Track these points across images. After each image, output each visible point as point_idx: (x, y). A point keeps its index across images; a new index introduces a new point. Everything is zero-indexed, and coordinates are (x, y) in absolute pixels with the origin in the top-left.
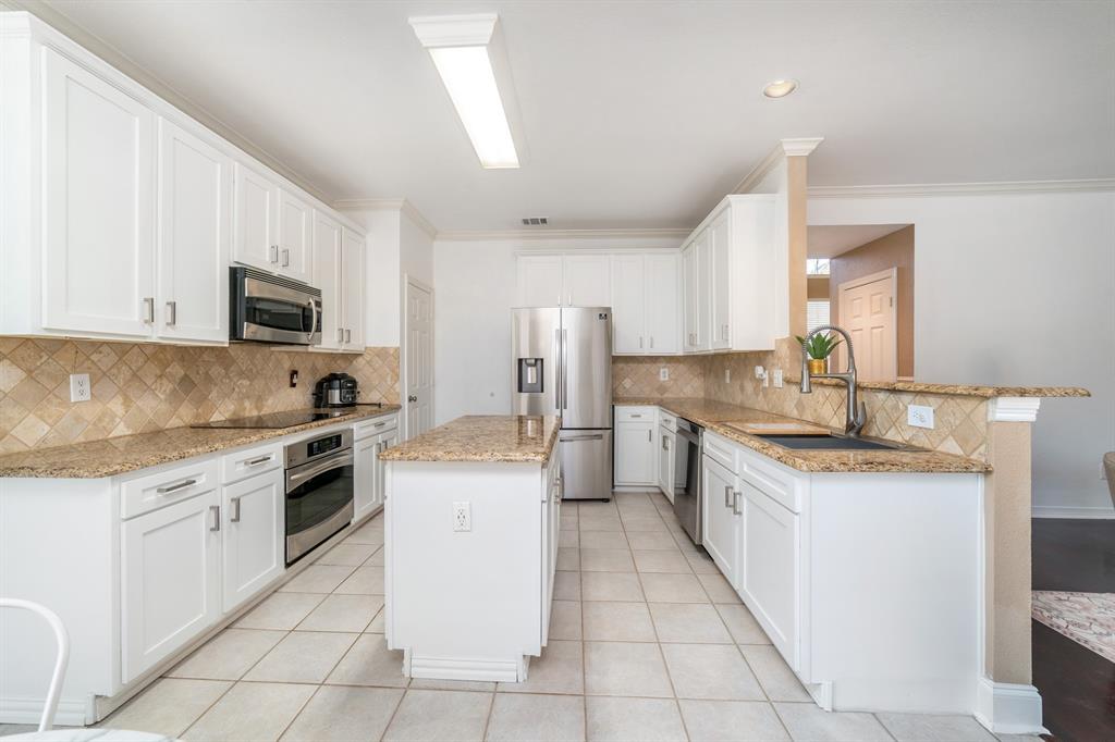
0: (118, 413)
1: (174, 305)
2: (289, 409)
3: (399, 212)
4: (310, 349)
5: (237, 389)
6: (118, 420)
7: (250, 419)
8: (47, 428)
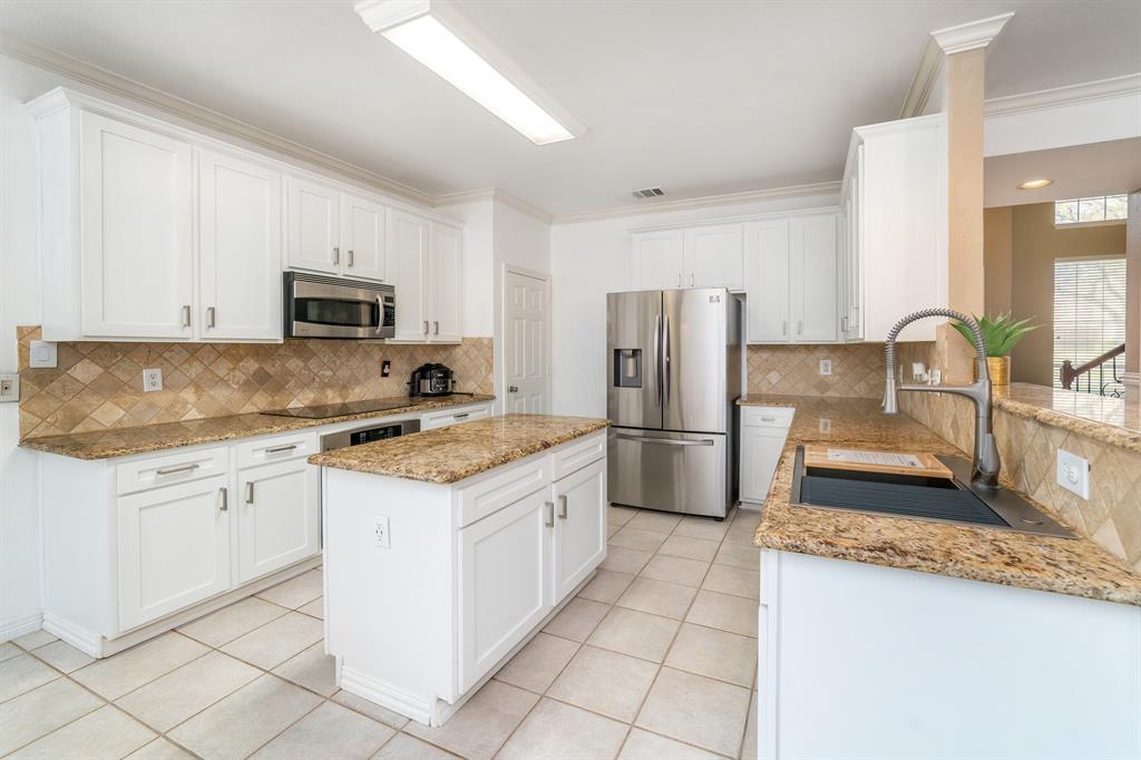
0: (190, 400)
1: (213, 310)
2: (381, 397)
3: (491, 202)
4: (387, 341)
5: (317, 379)
6: (189, 406)
7: (333, 406)
8: (122, 412)
